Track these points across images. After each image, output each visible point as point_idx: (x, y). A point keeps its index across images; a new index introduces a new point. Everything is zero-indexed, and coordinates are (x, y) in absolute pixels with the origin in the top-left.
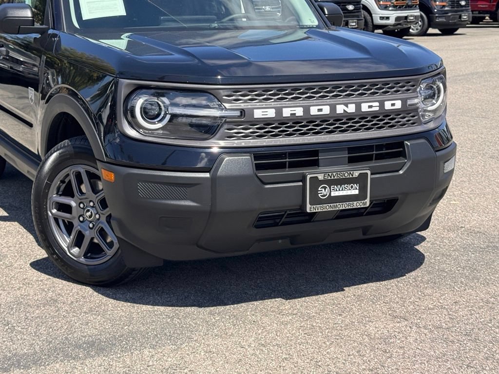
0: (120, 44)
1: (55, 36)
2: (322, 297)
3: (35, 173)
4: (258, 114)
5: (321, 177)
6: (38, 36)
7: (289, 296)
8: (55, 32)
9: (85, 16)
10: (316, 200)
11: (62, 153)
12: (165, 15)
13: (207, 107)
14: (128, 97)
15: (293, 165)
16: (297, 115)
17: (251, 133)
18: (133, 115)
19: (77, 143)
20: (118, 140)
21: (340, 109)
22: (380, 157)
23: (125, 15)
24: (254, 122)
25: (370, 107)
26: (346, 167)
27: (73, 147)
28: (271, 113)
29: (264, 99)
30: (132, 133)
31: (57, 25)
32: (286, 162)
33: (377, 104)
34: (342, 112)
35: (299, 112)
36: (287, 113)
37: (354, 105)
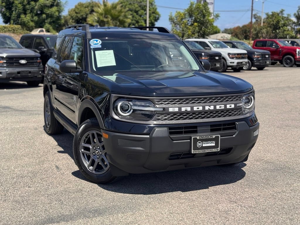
0: (113, 78)
1: (86, 74)
2: (199, 191)
3: (75, 133)
4: (171, 110)
5: (198, 138)
6: (78, 74)
7: (184, 190)
8: (87, 72)
9: (99, 66)
10: (196, 148)
11: (86, 125)
12: (133, 65)
13: (149, 106)
14: (115, 102)
15: (186, 132)
16: (188, 110)
17: (168, 118)
18: (117, 110)
19: (93, 121)
20: (110, 121)
21: (207, 108)
22: (224, 129)
23: (116, 65)
24: (169, 113)
25: (220, 107)
26: (209, 133)
27: (91, 123)
28: (176, 110)
29: (173, 103)
30: (116, 117)
31: (86, 69)
32: (183, 131)
33: (223, 106)
34: (208, 109)
35: (189, 109)
36: (183, 109)
37: (213, 106)
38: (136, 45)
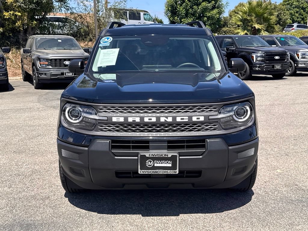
4: (114, 119)
5: (147, 155)
10: (144, 167)
15: (134, 148)
16: (136, 121)
17: (112, 129)
22: (189, 147)
25: (182, 119)
28: (122, 120)
29: (119, 112)
32: (130, 145)
33: (187, 118)
34: (164, 121)
35: (138, 120)
36: (130, 120)
37: (171, 118)
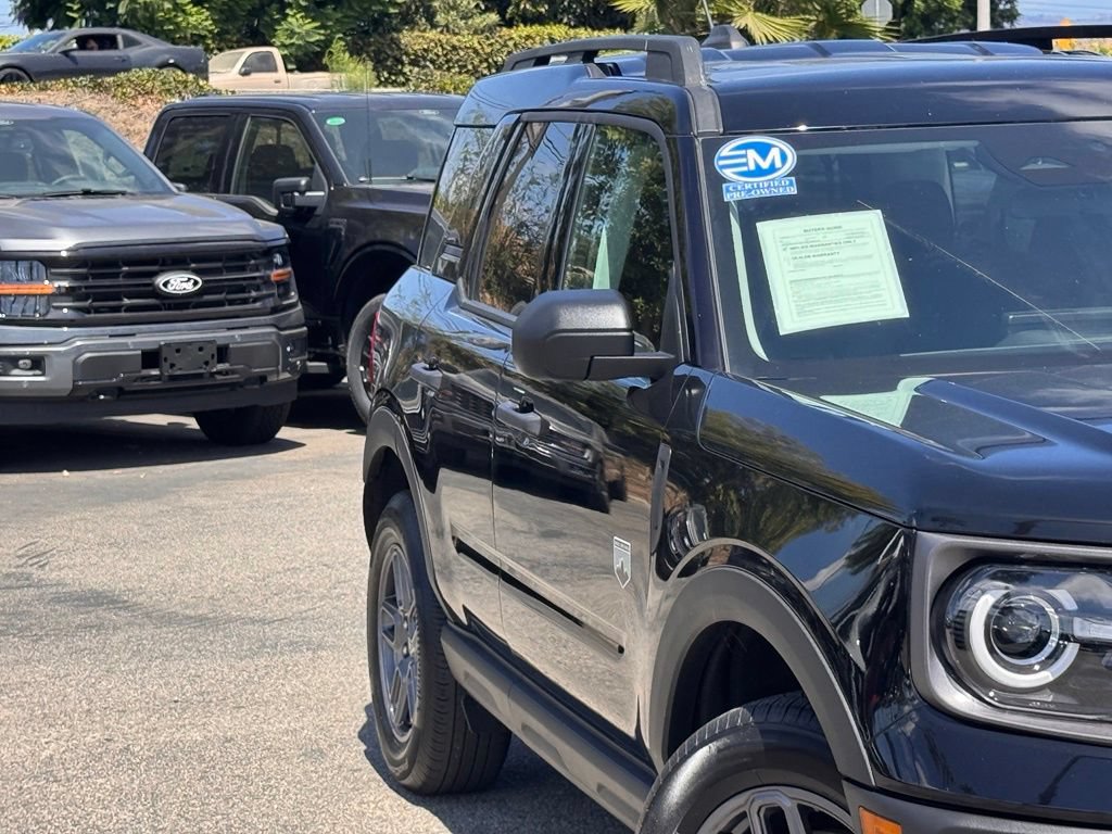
0: (886, 408)
1: (694, 382)
3: (640, 806)
6: (643, 383)
8: (696, 372)
9: (790, 321)
11: (727, 747)
12: (1018, 306)
14: (947, 588)
18: (962, 643)
19: (774, 718)
23: (907, 315)
27: (763, 732)
30: (959, 700)
31: (700, 349)
38: (1040, 165)
